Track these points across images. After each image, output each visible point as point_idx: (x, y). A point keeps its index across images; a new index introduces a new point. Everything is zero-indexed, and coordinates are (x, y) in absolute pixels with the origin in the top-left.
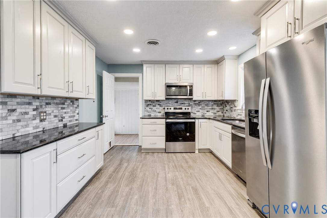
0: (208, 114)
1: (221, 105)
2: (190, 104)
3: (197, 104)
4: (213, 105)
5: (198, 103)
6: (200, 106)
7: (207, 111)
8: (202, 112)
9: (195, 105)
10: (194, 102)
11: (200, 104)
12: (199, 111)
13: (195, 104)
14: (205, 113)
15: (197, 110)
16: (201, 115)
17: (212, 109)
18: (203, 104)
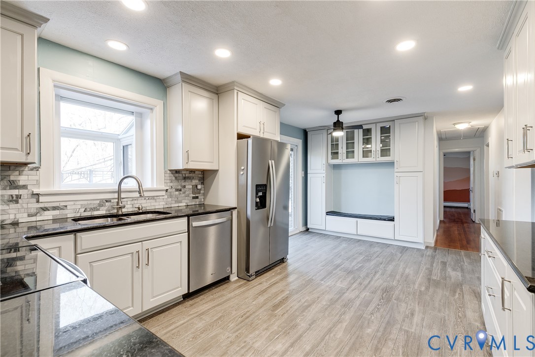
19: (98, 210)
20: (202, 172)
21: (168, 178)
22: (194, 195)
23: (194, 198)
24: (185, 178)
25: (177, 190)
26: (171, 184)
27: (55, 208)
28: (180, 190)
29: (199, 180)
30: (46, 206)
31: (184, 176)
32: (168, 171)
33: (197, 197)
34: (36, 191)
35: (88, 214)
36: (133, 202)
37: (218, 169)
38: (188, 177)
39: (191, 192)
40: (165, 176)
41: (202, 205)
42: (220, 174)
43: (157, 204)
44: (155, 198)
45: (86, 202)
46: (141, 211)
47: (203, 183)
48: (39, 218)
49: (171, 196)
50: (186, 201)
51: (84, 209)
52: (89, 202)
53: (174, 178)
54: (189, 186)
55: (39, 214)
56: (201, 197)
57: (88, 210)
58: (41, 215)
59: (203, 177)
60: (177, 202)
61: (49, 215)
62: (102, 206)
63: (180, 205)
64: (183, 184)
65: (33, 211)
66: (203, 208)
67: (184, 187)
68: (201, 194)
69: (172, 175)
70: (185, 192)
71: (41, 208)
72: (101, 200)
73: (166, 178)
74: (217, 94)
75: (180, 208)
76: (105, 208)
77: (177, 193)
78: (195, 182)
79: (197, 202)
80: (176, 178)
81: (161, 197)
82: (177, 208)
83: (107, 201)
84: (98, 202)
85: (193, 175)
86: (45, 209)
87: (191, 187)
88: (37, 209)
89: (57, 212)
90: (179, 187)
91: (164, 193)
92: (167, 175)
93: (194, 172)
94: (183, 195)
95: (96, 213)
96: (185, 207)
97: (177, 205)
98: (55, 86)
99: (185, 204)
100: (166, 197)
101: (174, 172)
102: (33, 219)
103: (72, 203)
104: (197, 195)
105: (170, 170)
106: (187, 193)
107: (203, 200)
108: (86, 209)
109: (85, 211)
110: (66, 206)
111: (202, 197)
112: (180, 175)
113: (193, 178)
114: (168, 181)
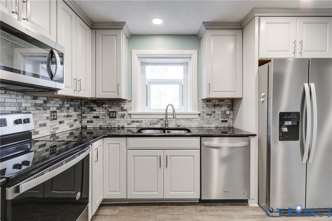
0: (62, 128)
1: (79, 108)
2: (24, 105)
3: (41, 105)
4: (68, 108)
5: (42, 102)
6: (48, 111)
7: (61, 122)
8: (51, 126)
9: (37, 109)
10: (33, 101)
11: (48, 105)
12: (45, 125)
13: (36, 105)
14: (57, 127)
15: (41, 122)
16: (49, 134)
17: (68, 116)
18: (52, 105)
19: (157, 124)
20: (231, 100)
21: (201, 106)
22: (223, 120)
23: (223, 121)
24: (215, 106)
25: (208, 115)
26: (203, 110)
27: (137, 122)
28: (211, 115)
29: (228, 107)
30: (134, 120)
31: (214, 104)
32: (201, 100)
33: (226, 121)
34: (130, 112)
35: (151, 126)
36: (176, 121)
37: (241, 97)
38: (218, 105)
39: (221, 117)
40: (198, 104)
41: (231, 128)
42: (244, 101)
43: (192, 124)
44: (191, 119)
45: (151, 120)
46: (179, 128)
47: (232, 110)
48: (131, 126)
49: (203, 119)
50: (216, 124)
51: (150, 123)
52: (152, 120)
53: (205, 106)
54: (218, 111)
55: (131, 124)
56: (230, 121)
57: (152, 124)
58: (132, 125)
59: (233, 105)
60: (207, 123)
61: (135, 125)
62: (159, 122)
63: (210, 126)
64: (213, 110)
65: (129, 122)
66: (231, 130)
67: (214, 112)
68: (230, 119)
69: (204, 103)
70: (215, 116)
71: (132, 121)
72: (158, 119)
73: (199, 106)
74: (242, 29)
75: (210, 128)
76: (160, 124)
77: (208, 117)
78: (224, 109)
79: (226, 125)
80: (207, 105)
81: (195, 119)
82: (208, 128)
83: (161, 120)
84: (157, 120)
85: (223, 103)
86: (134, 122)
87: (220, 112)
88: (131, 121)
89: (138, 124)
90: (210, 113)
91: (197, 116)
92: (200, 103)
93: (224, 100)
94: (213, 119)
95: (156, 126)
96: (215, 128)
97: (208, 126)
98: (139, 58)
99: (214, 126)
100: (199, 119)
101: (206, 101)
102: (129, 126)
103: (144, 119)
104: (225, 119)
105: (202, 100)
106: (217, 117)
107: (232, 124)
108: (151, 123)
109: (150, 125)
110: (142, 121)
111: (232, 121)
112: (211, 103)
113: (222, 105)
114: (201, 108)
